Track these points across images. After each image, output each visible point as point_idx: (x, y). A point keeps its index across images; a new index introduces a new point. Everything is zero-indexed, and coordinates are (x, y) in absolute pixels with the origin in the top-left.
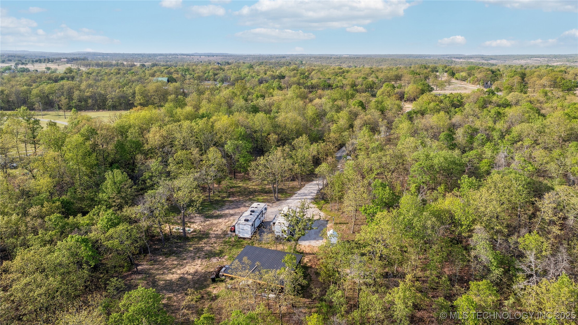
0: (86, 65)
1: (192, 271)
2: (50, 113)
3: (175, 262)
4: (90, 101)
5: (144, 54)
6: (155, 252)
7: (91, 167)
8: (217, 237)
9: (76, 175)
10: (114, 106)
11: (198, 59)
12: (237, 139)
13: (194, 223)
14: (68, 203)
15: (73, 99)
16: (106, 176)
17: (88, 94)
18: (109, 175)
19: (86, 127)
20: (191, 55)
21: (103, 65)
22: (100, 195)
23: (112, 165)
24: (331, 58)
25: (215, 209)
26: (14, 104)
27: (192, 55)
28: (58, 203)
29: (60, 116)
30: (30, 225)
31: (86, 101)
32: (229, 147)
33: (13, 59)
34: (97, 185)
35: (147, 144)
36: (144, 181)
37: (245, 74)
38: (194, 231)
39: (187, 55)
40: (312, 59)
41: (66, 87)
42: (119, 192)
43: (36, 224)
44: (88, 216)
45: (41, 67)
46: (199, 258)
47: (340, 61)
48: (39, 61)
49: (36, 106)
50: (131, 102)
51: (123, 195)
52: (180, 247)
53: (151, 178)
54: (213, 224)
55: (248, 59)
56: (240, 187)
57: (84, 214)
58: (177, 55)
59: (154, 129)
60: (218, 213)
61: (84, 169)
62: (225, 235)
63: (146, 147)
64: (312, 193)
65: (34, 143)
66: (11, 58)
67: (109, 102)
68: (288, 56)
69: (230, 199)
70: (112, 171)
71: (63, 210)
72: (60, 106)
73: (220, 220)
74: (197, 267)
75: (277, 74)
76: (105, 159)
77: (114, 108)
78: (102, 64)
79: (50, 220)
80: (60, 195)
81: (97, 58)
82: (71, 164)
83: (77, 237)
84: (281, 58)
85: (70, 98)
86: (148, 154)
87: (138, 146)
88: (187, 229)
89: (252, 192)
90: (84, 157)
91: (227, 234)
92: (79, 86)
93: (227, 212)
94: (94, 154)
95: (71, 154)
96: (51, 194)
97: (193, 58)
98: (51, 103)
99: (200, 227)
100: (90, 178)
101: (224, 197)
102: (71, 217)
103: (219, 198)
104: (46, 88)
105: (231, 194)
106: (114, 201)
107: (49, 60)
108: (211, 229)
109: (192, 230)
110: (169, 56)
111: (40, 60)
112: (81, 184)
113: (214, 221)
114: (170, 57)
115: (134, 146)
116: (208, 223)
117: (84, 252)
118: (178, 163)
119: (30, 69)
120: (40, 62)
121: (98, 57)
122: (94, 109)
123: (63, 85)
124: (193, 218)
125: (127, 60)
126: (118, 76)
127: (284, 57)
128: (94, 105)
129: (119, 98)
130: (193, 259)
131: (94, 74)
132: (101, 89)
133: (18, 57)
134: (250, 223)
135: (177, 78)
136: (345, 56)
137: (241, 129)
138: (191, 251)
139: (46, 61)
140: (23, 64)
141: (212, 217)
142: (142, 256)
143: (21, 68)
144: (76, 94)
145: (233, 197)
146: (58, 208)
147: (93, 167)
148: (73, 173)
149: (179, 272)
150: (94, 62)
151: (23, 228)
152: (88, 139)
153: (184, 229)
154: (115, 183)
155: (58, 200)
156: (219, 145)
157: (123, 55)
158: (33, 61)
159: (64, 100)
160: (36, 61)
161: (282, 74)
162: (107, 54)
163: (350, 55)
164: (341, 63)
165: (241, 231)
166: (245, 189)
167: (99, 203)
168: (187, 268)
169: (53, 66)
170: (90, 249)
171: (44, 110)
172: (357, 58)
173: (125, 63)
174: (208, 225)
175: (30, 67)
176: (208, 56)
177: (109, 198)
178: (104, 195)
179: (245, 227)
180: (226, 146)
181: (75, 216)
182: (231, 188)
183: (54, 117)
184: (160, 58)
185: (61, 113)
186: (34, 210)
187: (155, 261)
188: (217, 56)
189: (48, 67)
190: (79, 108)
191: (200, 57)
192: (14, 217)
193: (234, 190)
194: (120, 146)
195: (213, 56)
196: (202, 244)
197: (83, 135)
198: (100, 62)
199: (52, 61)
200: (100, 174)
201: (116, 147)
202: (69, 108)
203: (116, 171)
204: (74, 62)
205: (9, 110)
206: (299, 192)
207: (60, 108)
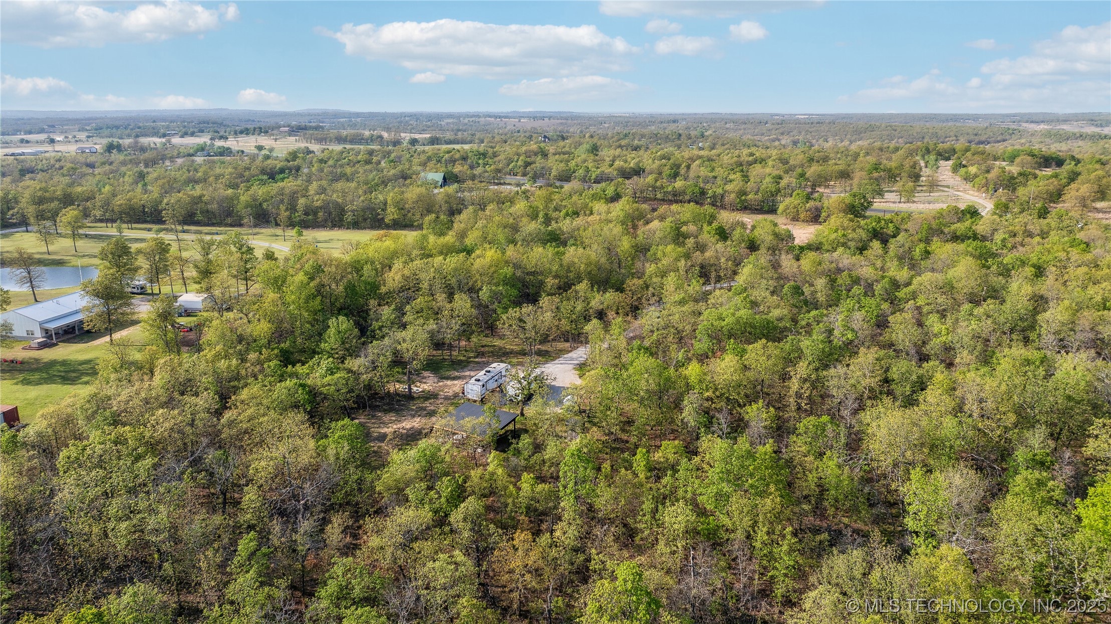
0: (320, 140)
1: (408, 426)
2: (263, 230)
3: (394, 418)
4: (320, 214)
5: (421, 115)
6: (374, 408)
7: (315, 313)
8: (447, 398)
9: (296, 321)
10: (355, 222)
11: (514, 126)
12: (497, 285)
13: (425, 383)
14: (287, 352)
15: (296, 210)
16: (330, 323)
17: (318, 204)
18: (332, 322)
19: (311, 262)
20: (503, 117)
21: (348, 139)
22: (322, 345)
23: (340, 311)
24: (766, 123)
25: (455, 370)
26: (214, 215)
27: (506, 117)
28: (276, 351)
29: (278, 236)
30: (250, 370)
31: (315, 213)
32: (484, 294)
33: (206, 128)
34: (320, 334)
35: (385, 286)
36: (373, 331)
37: (577, 166)
38: (423, 392)
39: (496, 117)
40: (728, 126)
41: (287, 191)
42: (343, 343)
43: (256, 370)
44: (307, 365)
45: (248, 144)
46: (419, 416)
47: (781, 131)
48: (246, 132)
49: (245, 221)
50: (380, 217)
51: (347, 346)
52: (402, 405)
53: (380, 328)
54: (446, 386)
55: (606, 125)
56: (494, 346)
57: (303, 364)
58: (478, 116)
59: (398, 265)
60: (457, 374)
61: (306, 314)
62: (455, 397)
63: (383, 290)
64: (581, 357)
65: (246, 279)
66: (202, 125)
67: (349, 217)
68: (685, 117)
69: (477, 360)
70: (337, 318)
71: (282, 359)
72: (279, 222)
73: (456, 382)
74: (415, 424)
75: (632, 165)
76: (332, 304)
77: (356, 225)
78: (346, 136)
79: (269, 367)
80: (279, 343)
81: (338, 122)
82: (291, 308)
83: (295, 381)
84: (669, 122)
85: (292, 208)
86: (383, 300)
87: (373, 288)
88: (415, 389)
89: (508, 353)
90: (307, 302)
91: (458, 396)
92: (307, 190)
93: (467, 373)
94: (319, 298)
95: (293, 297)
96: (269, 342)
97: (505, 124)
98: (265, 215)
99: (431, 388)
100: (313, 326)
101: (470, 358)
102: (290, 367)
103: (464, 358)
104: (260, 192)
105: (482, 354)
106: (337, 353)
107: (262, 130)
108: (442, 391)
109: (420, 390)
110: (464, 118)
111: (247, 129)
112: (302, 333)
113: (449, 383)
114: (466, 121)
115: (368, 287)
116: (441, 384)
117: (301, 395)
118: (417, 312)
119: (232, 147)
120: (247, 134)
121: (342, 120)
122: (327, 227)
123: (283, 189)
124: (425, 378)
125: (388, 130)
126: (368, 167)
127: (674, 122)
128: (326, 221)
129: (364, 210)
130: (414, 416)
131: (331, 162)
132: (338, 197)
133: (214, 123)
134: (481, 383)
135: (460, 172)
136: (800, 117)
137: (508, 271)
138: (413, 410)
139: (256, 133)
140: (221, 138)
141: (448, 378)
142: (361, 411)
143: (219, 148)
144: (302, 201)
145: (482, 358)
146: (277, 356)
147: (316, 314)
148: (294, 318)
149: (395, 427)
150: (334, 132)
151: (243, 372)
152: (312, 279)
153: (410, 389)
154: (339, 332)
155: (277, 348)
156: (473, 291)
157: (383, 116)
158: (236, 133)
159: (284, 214)
160: (241, 132)
161: (641, 165)
162: (358, 115)
163: (809, 115)
164: (782, 134)
165: (470, 391)
166: (500, 349)
167: (321, 353)
168: (404, 424)
169: (265, 141)
170: (307, 393)
171: (255, 226)
172: (818, 123)
173: (385, 135)
174: (441, 386)
175: (232, 143)
176: (534, 118)
177: (332, 349)
178: (326, 345)
179: (475, 388)
180: (481, 293)
181: (294, 365)
182: (483, 346)
183: (269, 238)
184: (447, 124)
185: (279, 231)
186: (252, 356)
187: (373, 416)
188: (550, 118)
189: (259, 146)
190: (305, 225)
191: (520, 121)
192: (234, 362)
193: (487, 349)
194: (351, 289)
195: (543, 118)
196: (427, 404)
197: (306, 273)
198: (344, 133)
199: (266, 132)
200: (323, 321)
201: (346, 289)
202: (291, 224)
203: (341, 318)
204: (301, 133)
205: (208, 225)
206: (565, 356)
207: (277, 225)
